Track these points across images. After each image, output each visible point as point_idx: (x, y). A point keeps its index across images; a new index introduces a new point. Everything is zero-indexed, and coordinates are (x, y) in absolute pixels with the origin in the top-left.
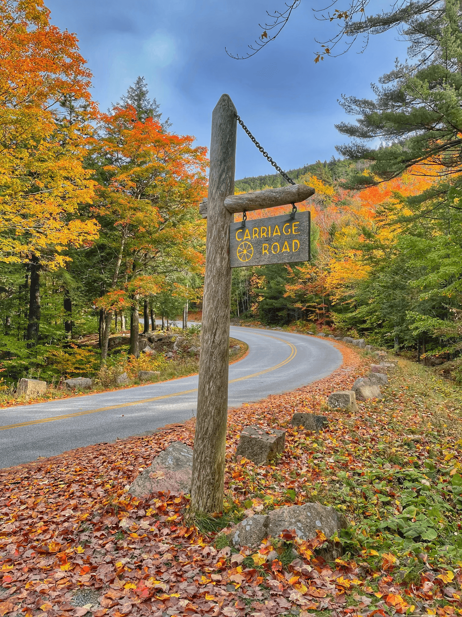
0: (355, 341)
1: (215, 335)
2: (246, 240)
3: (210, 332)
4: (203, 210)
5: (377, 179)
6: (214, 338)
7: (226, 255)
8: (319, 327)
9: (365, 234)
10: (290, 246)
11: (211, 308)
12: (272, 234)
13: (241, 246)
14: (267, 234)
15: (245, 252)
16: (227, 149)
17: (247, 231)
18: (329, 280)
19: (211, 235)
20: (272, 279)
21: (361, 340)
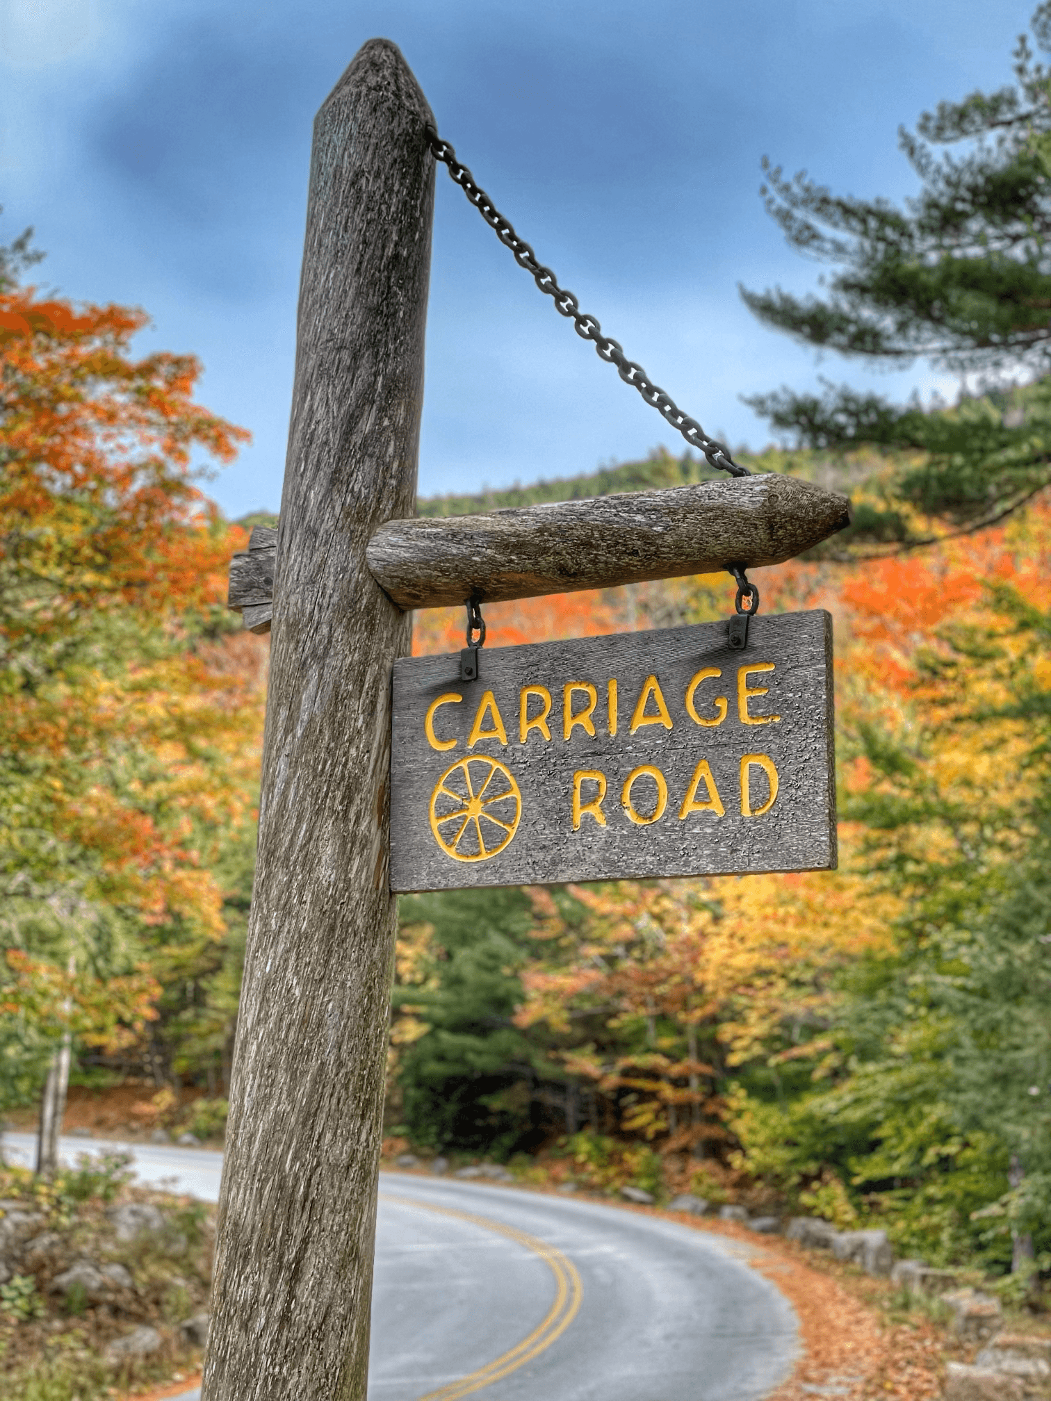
0: (844, 1240)
1: (296, 1276)
2: (483, 748)
3: (270, 1261)
4: (250, 586)
5: (919, 525)
6: (291, 1294)
7: (368, 826)
8: (673, 1166)
9: (875, 757)
10: (729, 787)
11: (280, 1119)
12: (626, 719)
13: (456, 781)
14: (600, 720)
15: (475, 811)
16: (388, 295)
17: (488, 700)
18: (716, 951)
19: (292, 719)
20: (465, 939)
21: (874, 1236)
